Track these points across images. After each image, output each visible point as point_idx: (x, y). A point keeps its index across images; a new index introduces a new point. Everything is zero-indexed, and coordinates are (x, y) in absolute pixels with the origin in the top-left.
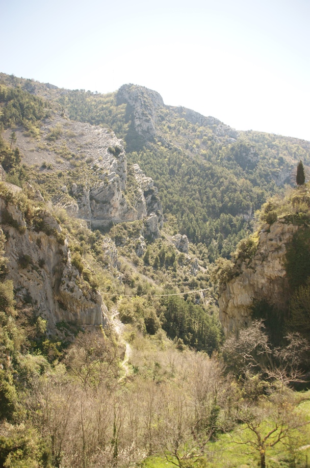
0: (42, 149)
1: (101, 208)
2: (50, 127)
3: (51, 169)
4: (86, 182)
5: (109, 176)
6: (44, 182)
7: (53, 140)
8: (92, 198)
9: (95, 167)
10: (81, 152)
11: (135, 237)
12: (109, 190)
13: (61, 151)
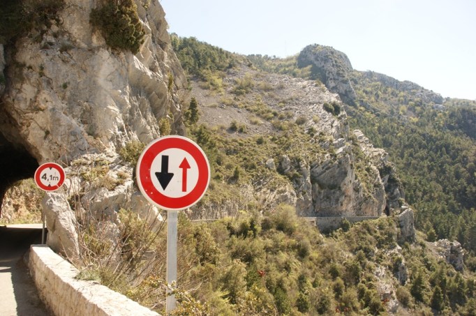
0: (227, 105)
1: (328, 197)
2: (236, 78)
3: (245, 133)
4: (303, 153)
5: (336, 144)
6: (235, 152)
7: (242, 93)
8: (313, 180)
9: (311, 131)
10: (286, 109)
11: (389, 249)
12: (338, 167)
13: (256, 108)
